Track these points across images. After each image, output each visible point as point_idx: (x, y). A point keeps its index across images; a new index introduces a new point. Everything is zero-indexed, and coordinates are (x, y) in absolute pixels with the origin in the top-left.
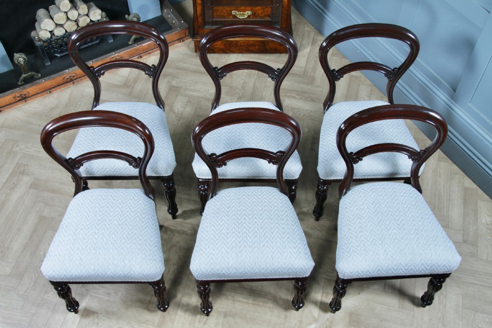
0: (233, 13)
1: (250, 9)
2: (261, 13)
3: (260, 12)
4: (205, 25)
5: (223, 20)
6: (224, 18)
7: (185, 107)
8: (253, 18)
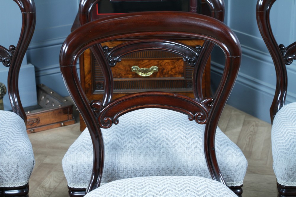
0: (134, 68)
1: (156, 63)
2: (172, 69)
3: (170, 67)
4: (95, 89)
5: (120, 80)
6: (121, 77)
7: (60, 182)
8: (160, 77)
